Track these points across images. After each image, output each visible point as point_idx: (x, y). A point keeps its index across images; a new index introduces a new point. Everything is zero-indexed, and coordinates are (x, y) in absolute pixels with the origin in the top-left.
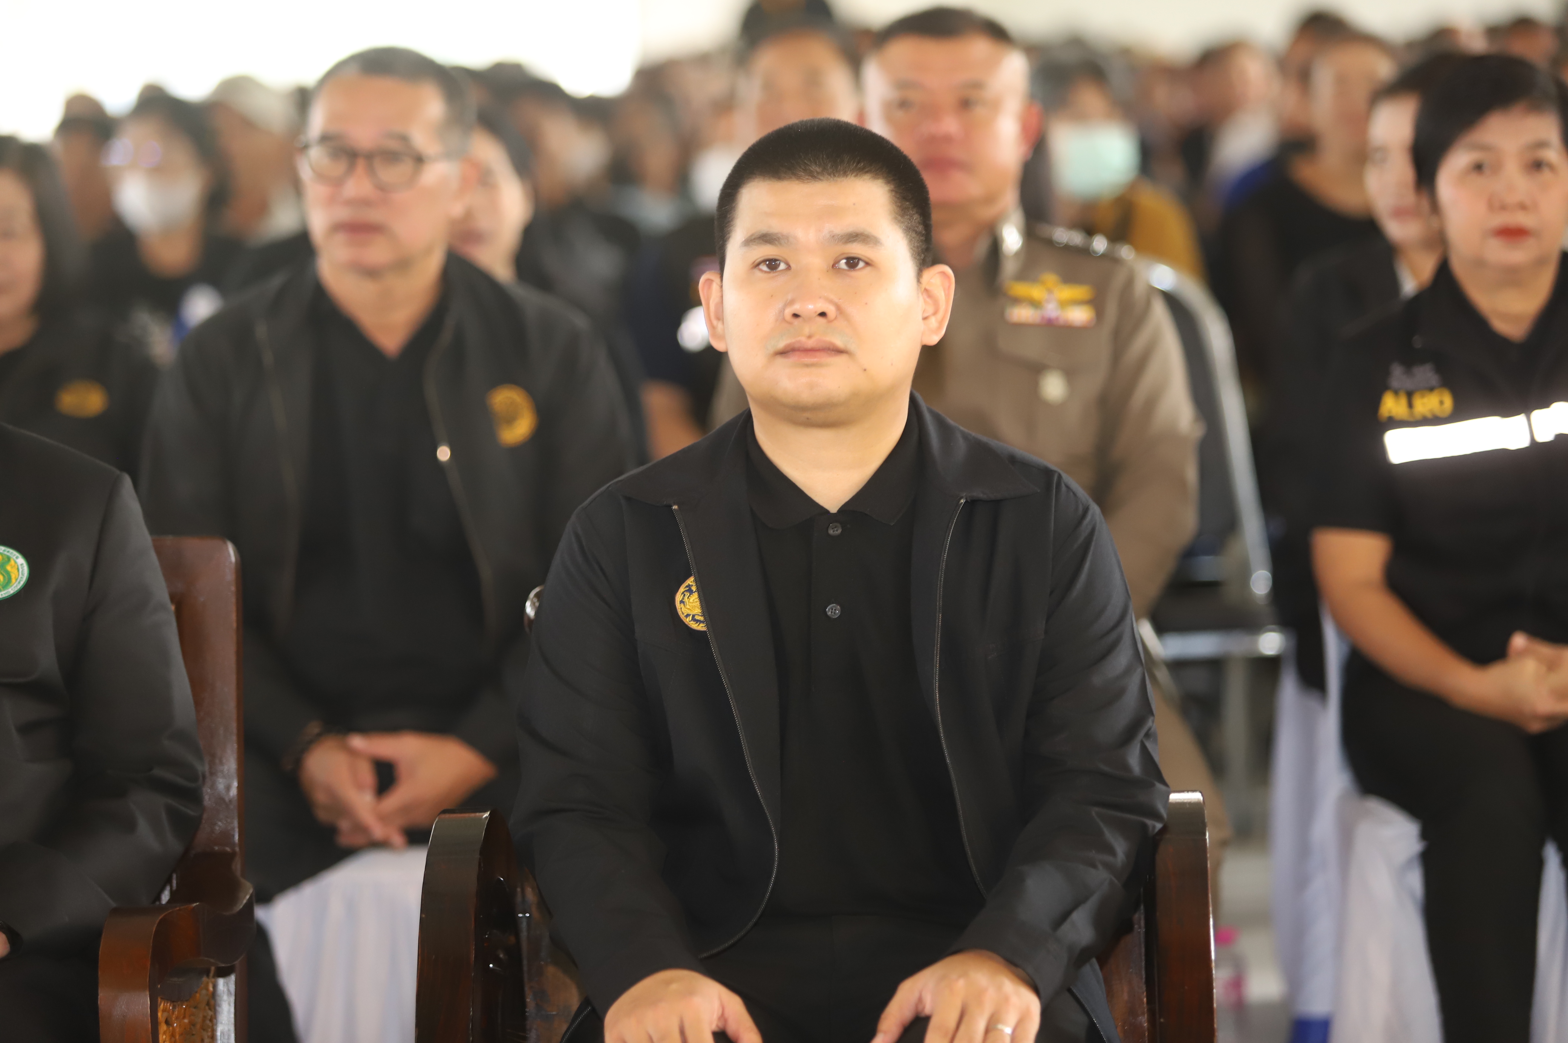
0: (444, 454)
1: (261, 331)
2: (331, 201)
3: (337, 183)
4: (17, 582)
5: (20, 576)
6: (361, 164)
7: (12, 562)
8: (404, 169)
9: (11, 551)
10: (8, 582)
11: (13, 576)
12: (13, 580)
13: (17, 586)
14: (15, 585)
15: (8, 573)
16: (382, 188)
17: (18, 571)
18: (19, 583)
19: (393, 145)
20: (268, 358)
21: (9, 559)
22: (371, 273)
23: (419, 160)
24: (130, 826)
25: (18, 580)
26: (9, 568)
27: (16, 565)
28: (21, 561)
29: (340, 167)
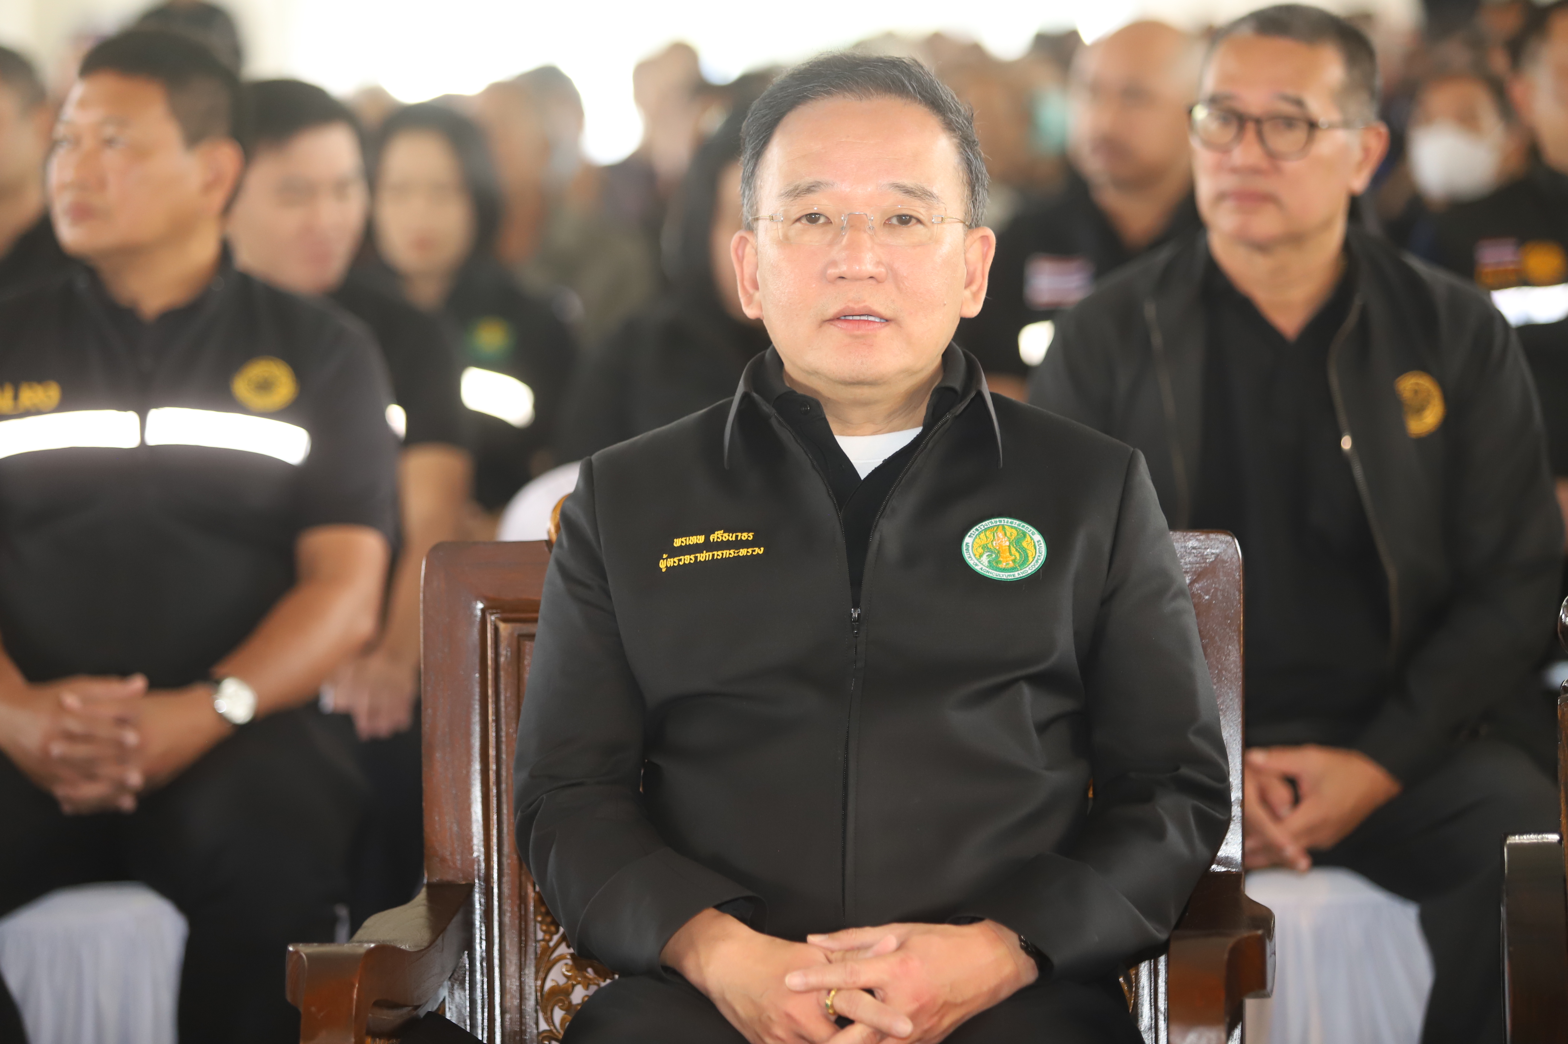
0: (1346, 443)
1: (1150, 310)
2: (1218, 169)
3: (1224, 150)
4: (1034, 561)
5: (1038, 554)
6: (1251, 128)
7: (1028, 538)
8: (1299, 134)
9: (1027, 526)
10: (1025, 561)
11: (1030, 554)
12: (1031, 559)
13: (1034, 565)
14: (1032, 564)
15: (1025, 550)
16: (1273, 156)
17: (1035, 548)
18: (1037, 561)
19: (1288, 109)
20: (1157, 340)
21: (1024, 535)
22: (1262, 247)
23: (1312, 125)
24: (1159, 833)
25: (1036, 559)
26: (1024, 544)
27: (1032, 541)
28: (1038, 537)
29: (1231, 132)
